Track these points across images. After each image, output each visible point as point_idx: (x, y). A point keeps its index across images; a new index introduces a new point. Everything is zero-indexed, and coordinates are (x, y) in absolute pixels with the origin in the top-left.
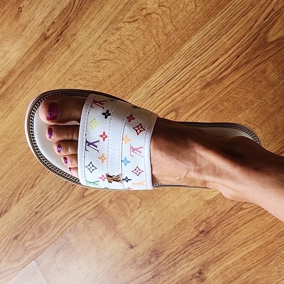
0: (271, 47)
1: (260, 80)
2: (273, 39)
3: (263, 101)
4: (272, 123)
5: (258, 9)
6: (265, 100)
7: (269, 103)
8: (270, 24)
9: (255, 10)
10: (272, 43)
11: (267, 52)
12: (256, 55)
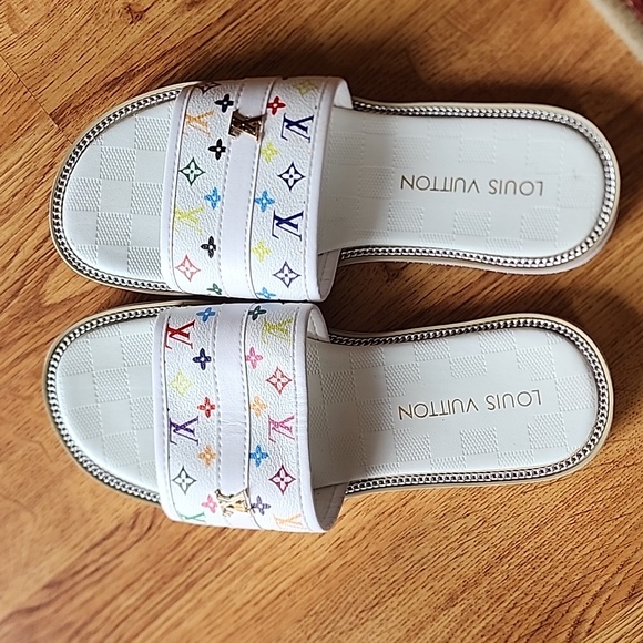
0: (52, 316)
1: (28, 393)
2: (57, 297)
3: (36, 446)
4: (57, 500)
5: (21, 222)
6: (41, 444)
7: (49, 452)
8: (50, 261)
9: (13, 223)
10: (53, 307)
11: (42, 327)
12: (18, 333)
